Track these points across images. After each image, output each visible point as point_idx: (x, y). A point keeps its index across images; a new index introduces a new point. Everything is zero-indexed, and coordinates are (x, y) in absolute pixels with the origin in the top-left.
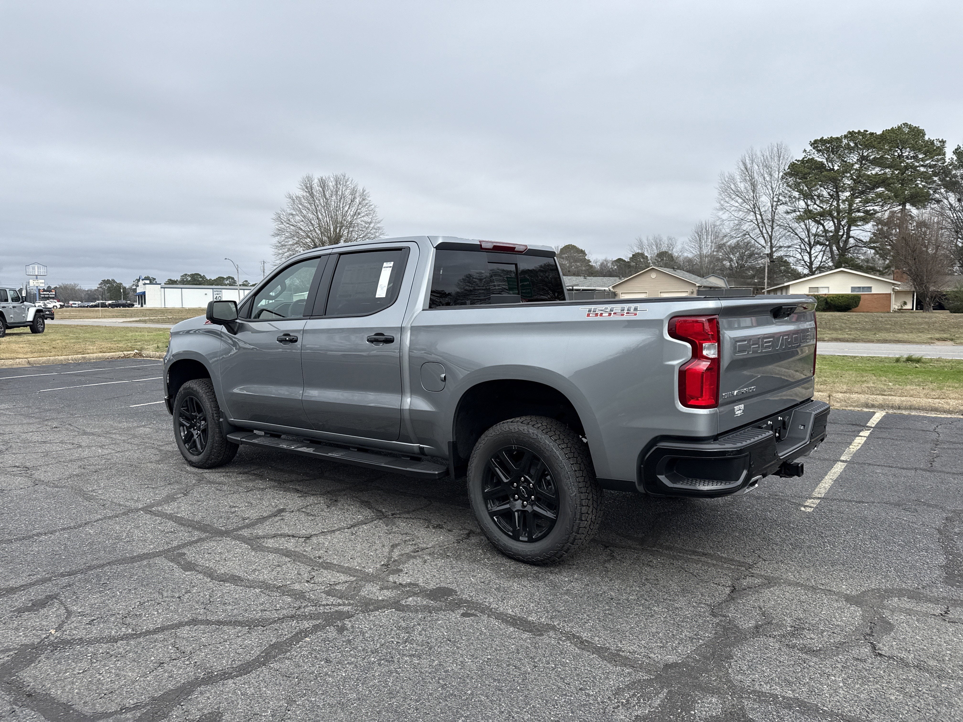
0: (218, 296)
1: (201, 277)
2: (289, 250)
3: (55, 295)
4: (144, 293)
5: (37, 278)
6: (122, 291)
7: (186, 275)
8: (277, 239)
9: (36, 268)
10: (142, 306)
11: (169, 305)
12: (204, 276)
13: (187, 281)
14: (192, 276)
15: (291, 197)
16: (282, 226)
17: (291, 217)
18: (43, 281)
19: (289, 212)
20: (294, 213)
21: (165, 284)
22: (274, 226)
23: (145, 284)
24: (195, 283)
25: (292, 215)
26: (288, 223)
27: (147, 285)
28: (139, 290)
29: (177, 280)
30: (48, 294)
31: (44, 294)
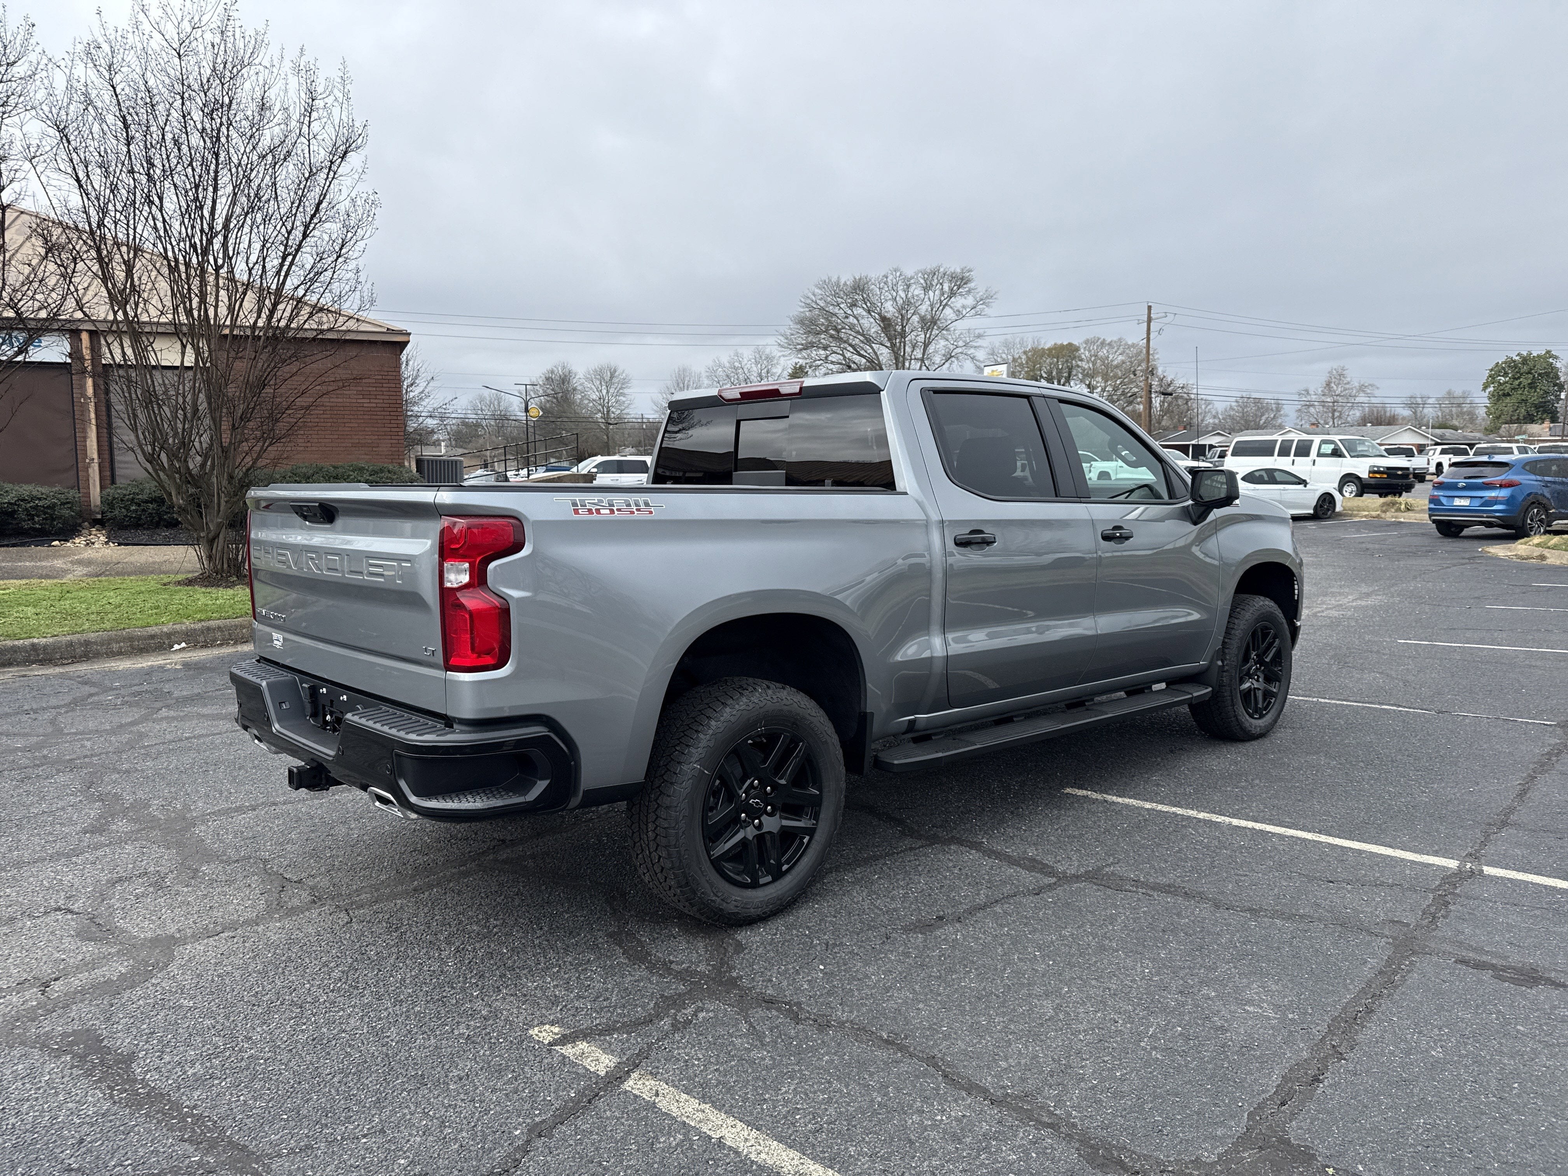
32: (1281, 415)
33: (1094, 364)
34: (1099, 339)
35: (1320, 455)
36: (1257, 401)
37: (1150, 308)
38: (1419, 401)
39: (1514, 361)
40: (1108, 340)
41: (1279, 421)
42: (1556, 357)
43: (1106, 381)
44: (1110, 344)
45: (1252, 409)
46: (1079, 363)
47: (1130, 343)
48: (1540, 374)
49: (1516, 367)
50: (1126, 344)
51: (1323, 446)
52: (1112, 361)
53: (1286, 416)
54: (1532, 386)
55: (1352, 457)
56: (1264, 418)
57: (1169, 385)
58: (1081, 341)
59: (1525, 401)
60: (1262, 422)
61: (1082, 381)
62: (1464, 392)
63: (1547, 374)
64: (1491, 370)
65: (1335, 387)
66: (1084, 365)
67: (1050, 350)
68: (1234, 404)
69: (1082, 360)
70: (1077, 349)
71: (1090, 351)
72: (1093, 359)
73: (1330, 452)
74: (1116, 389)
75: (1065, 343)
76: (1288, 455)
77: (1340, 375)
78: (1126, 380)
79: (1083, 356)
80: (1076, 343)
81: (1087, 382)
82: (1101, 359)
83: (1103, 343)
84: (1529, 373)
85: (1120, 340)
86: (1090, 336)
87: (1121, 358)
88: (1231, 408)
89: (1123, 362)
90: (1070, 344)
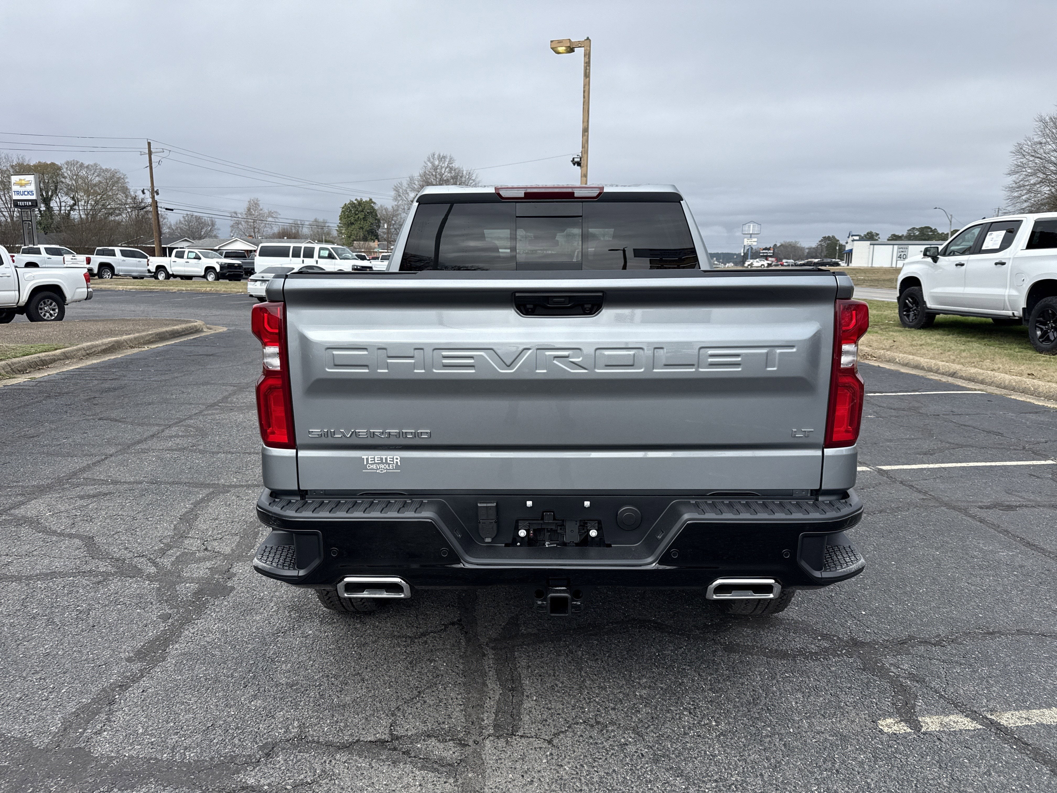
0: (902, 254)
1: (932, 231)
2: (1029, 191)
3: (773, 253)
4: (851, 251)
5: (751, 237)
6: (837, 248)
7: (914, 228)
8: (1014, 177)
9: (752, 226)
10: (848, 265)
11: (876, 265)
12: (935, 229)
13: (914, 236)
14: (922, 230)
15: (1042, 120)
16: (1024, 160)
17: (1038, 146)
18: (756, 240)
19: (1036, 140)
20: (1044, 141)
21: (888, 240)
22: (1011, 161)
23: (853, 240)
24: (923, 238)
25: (1041, 143)
26: (1033, 156)
27: (855, 242)
28: (848, 248)
29: (903, 235)
30: (767, 253)
31: (763, 253)
32: (215, 229)
33: (76, 181)
34: (78, 162)
35: (320, 257)
36: (198, 219)
37: (149, 144)
38: (299, 223)
39: (354, 203)
40: (86, 164)
41: (215, 233)
42: (375, 203)
43: (88, 196)
44: (87, 167)
45: (194, 224)
46: (63, 180)
47: (104, 168)
48: (368, 213)
49: (355, 207)
50: (101, 169)
51: (322, 251)
52: (91, 180)
53: (219, 229)
54: (365, 219)
55: (340, 259)
56: (204, 231)
57: (142, 202)
58: (63, 162)
59: (362, 228)
60: (203, 233)
61: (67, 194)
62: (324, 220)
63: (371, 213)
64: (343, 208)
65: (253, 212)
66: (68, 181)
67: (34, 166)
68: (182, 219)
69: (65, 177)
70: (60, 168)
71: (71, 171)
72: (75, 177)
73: (327, 255)
74: (97, 202)
75: (49, 163)
76: (299, 256)
77: (256, 204)
78: (105, 196)
79: (66, 175)
80: (58, 163)
81: (72, 196)
82: (82, 178)
83: (82, 165)
84: (362, 211)
85: (95, 164)
86: (70, 159)
87: (97, 179)
88: (180, 222)
89: (100, 182)
90: (53, 164)
